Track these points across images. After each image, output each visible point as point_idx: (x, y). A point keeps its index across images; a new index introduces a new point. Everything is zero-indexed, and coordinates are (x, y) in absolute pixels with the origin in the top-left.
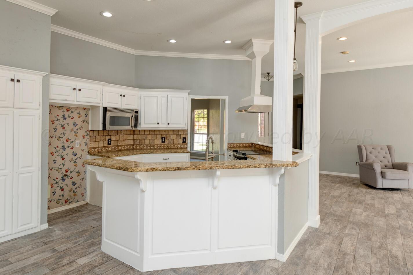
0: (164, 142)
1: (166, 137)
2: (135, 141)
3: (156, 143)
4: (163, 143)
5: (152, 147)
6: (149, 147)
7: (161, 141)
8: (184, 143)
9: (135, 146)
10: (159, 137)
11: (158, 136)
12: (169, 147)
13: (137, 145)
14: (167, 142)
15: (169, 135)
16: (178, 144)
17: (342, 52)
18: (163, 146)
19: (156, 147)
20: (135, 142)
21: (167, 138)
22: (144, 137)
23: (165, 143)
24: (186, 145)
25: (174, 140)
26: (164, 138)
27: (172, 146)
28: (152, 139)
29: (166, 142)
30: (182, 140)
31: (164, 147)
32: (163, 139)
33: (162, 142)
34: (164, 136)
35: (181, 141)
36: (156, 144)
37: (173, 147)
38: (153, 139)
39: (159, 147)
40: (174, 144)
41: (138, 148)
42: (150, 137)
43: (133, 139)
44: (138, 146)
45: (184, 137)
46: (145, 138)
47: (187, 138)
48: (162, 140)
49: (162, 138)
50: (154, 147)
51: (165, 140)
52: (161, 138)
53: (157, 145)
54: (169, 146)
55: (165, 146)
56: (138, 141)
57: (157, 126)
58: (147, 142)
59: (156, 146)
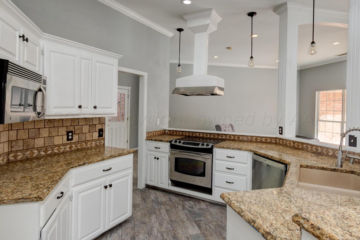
0: (72, 139)
1: (74, 130)
2: (14, 143)
3: (56, 143)
4: (70, 142)
5: (49, 152)
6: (43, 153)
7: (65, 137)
8: (100, 138)
9: (12, 155)
10: (63, 131)
11: (60, 129)
12: (79, 147)
13: (17, 151)
14: (76, 138)
15: (79, 126)
16: (92, 140)
17: (228, 48)
18: (68, 146)
19: (56, 151)
20: (11, 147)
21: (76, 132)
22: (33, 133)
23: (72, 141)
24: (102, 141)
25: (87, 135)
26: (71, 132)
27: (84, 144)
28: (50, 135)
29: (74, 139)
30: (98, 133)
31: (70, 148)
32: (70, 134)
33: (68, 139)
34: (71, 129)
35: (96, 135)
36: (56, 146)
37: (84, 146)
38: (51, 137)
39: (62, 150)
40: (86, 142)
41: (19, 158)
42: (45, 133)
43: (9, 141)
44: (19, 154)
45: (100, 128)
46: (36, 135)
47: (104, 130)
48: (68, 136)
49: (68, 133)
50: (53, 150)
51: (72, 136)
52: (66, 133)
53: (59, 146)
54: (79, 145)
55: (73, 146)
56: (21, 143)
57: (77, 111)
58: (39, 142)
59: (56, 148)
